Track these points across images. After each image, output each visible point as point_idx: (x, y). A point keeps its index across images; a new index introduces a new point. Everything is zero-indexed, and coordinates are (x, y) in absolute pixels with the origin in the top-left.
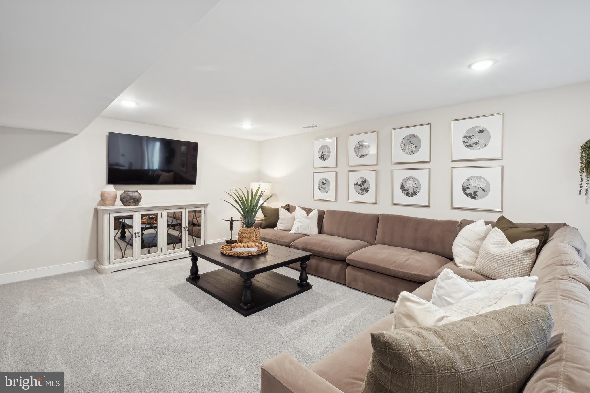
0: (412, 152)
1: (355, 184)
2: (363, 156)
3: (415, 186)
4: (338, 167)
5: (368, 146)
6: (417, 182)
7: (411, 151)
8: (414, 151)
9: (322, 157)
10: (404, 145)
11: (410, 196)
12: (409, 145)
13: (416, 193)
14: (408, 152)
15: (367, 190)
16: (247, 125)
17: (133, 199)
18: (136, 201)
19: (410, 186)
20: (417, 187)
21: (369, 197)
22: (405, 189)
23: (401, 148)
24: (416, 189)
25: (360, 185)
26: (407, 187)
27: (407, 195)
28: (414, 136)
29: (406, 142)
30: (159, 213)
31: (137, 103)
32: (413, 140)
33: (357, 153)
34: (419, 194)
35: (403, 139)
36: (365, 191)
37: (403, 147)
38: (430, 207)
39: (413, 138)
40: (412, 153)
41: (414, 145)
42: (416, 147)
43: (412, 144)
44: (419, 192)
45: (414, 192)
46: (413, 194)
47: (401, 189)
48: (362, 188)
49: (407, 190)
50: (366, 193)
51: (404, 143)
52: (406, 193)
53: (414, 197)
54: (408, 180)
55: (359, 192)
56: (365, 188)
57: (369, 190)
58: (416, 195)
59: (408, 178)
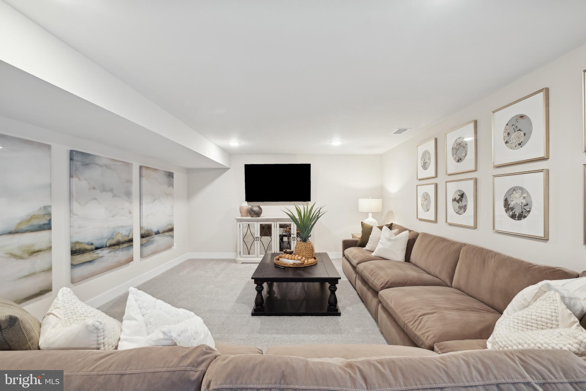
0: (520, 144)
1: (453, 199)
2: (461, 159)
3: (524, 202)
4: (438, 177)
5: (466, 145)
6: (526, 196)
7: (517, 143)
8: (522, 142)
9: (424, 166)
10: (509, 134)
11: (517, 219)
12: (515, 134)
13: (526, 215)
14: (514, 145)
15: (465, 208)
16: (336, 142)
17: (254, 212)
18: (258, 214)
19: (516, 200)
20: (527, 205)
21: (467, 218)
22: (510, 207)
23: (504, 140)
24: (525, 207)
25: (458, 201)
26: (512, 203)
27: (513, 217)
28: (522, 117)
29: (510, 129)
30: (273, 224)
31: (239, 143)
32: (521, 124)
33: (455, 156)
34: (530, 216)
35: (507, 125)
36: (463, 209)
37: (507, 139)
38: (548, 240)
39: (521, 121)
40: (519, 147)
41: (521, 132)
42: (525, 134)
43: (519, 130)
44: (529, 211)
45: (522, 212)
46: (521, 217)
47: (505, 206)
48: (460, 205)
49: (512, 209)
50: (464, 213)
51: (508, 131)
52: (511, 213)
53: (523, 221)
54: (514, 192)
55: (457, 211)
56: (463, 206)
57: (466, 208)
58: (525, 217)
59: (514, 189)
